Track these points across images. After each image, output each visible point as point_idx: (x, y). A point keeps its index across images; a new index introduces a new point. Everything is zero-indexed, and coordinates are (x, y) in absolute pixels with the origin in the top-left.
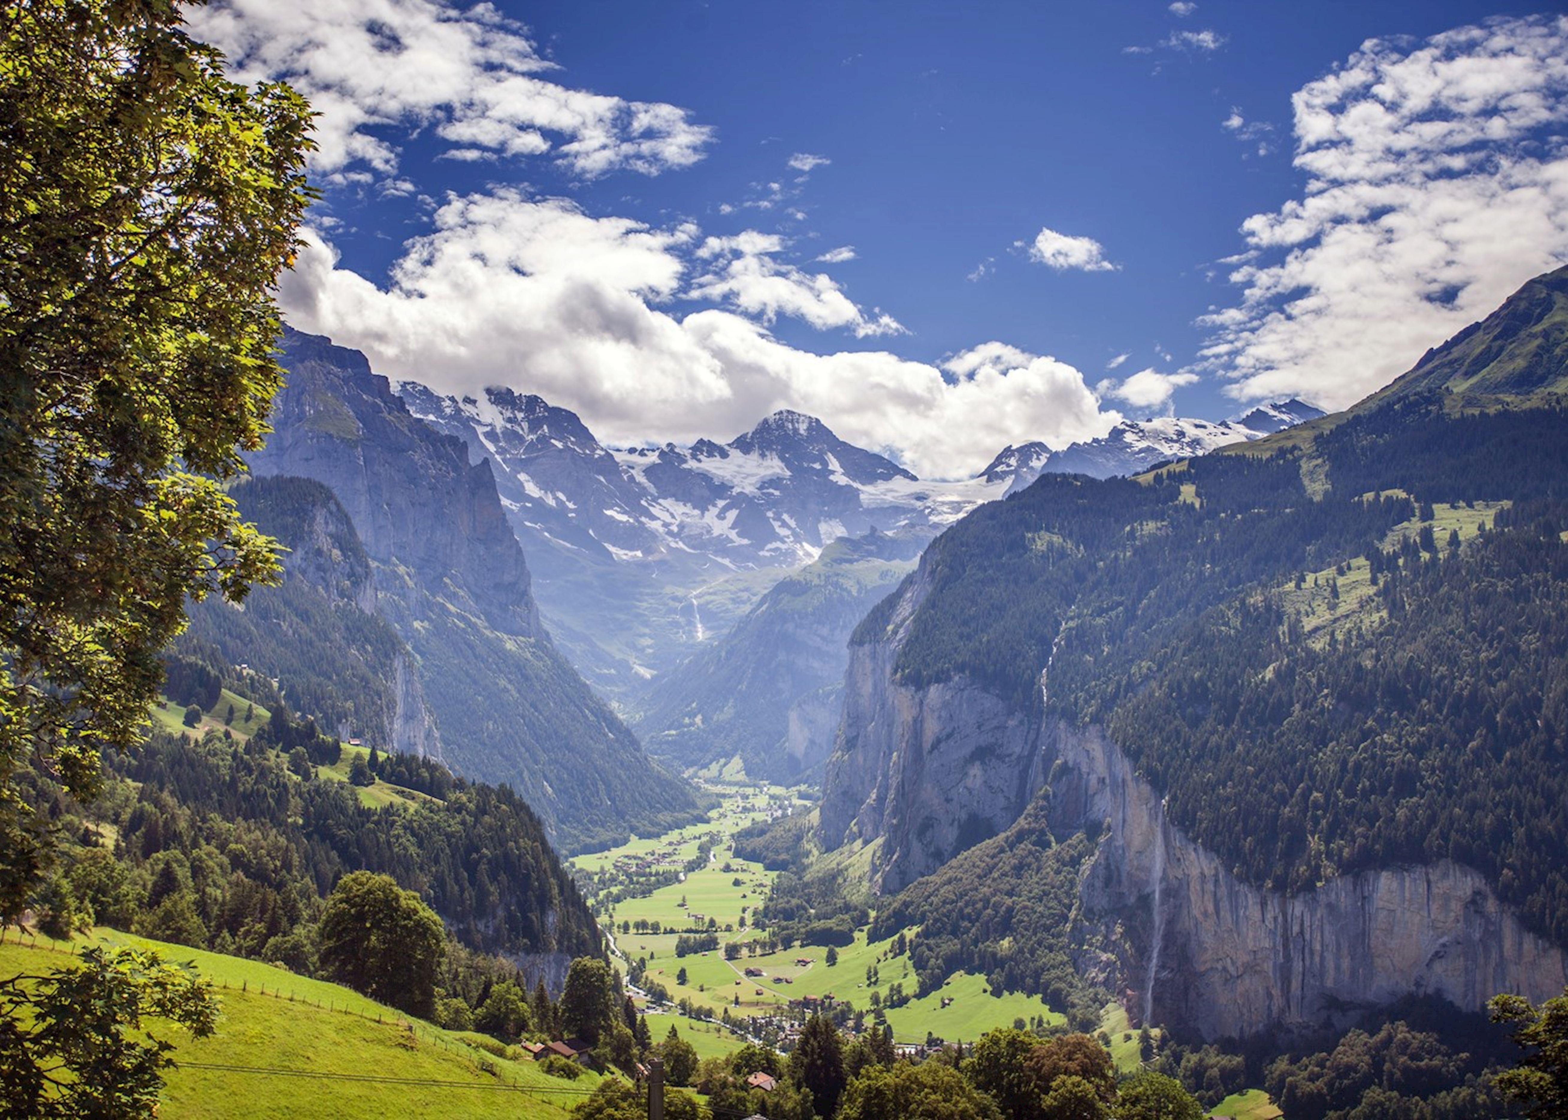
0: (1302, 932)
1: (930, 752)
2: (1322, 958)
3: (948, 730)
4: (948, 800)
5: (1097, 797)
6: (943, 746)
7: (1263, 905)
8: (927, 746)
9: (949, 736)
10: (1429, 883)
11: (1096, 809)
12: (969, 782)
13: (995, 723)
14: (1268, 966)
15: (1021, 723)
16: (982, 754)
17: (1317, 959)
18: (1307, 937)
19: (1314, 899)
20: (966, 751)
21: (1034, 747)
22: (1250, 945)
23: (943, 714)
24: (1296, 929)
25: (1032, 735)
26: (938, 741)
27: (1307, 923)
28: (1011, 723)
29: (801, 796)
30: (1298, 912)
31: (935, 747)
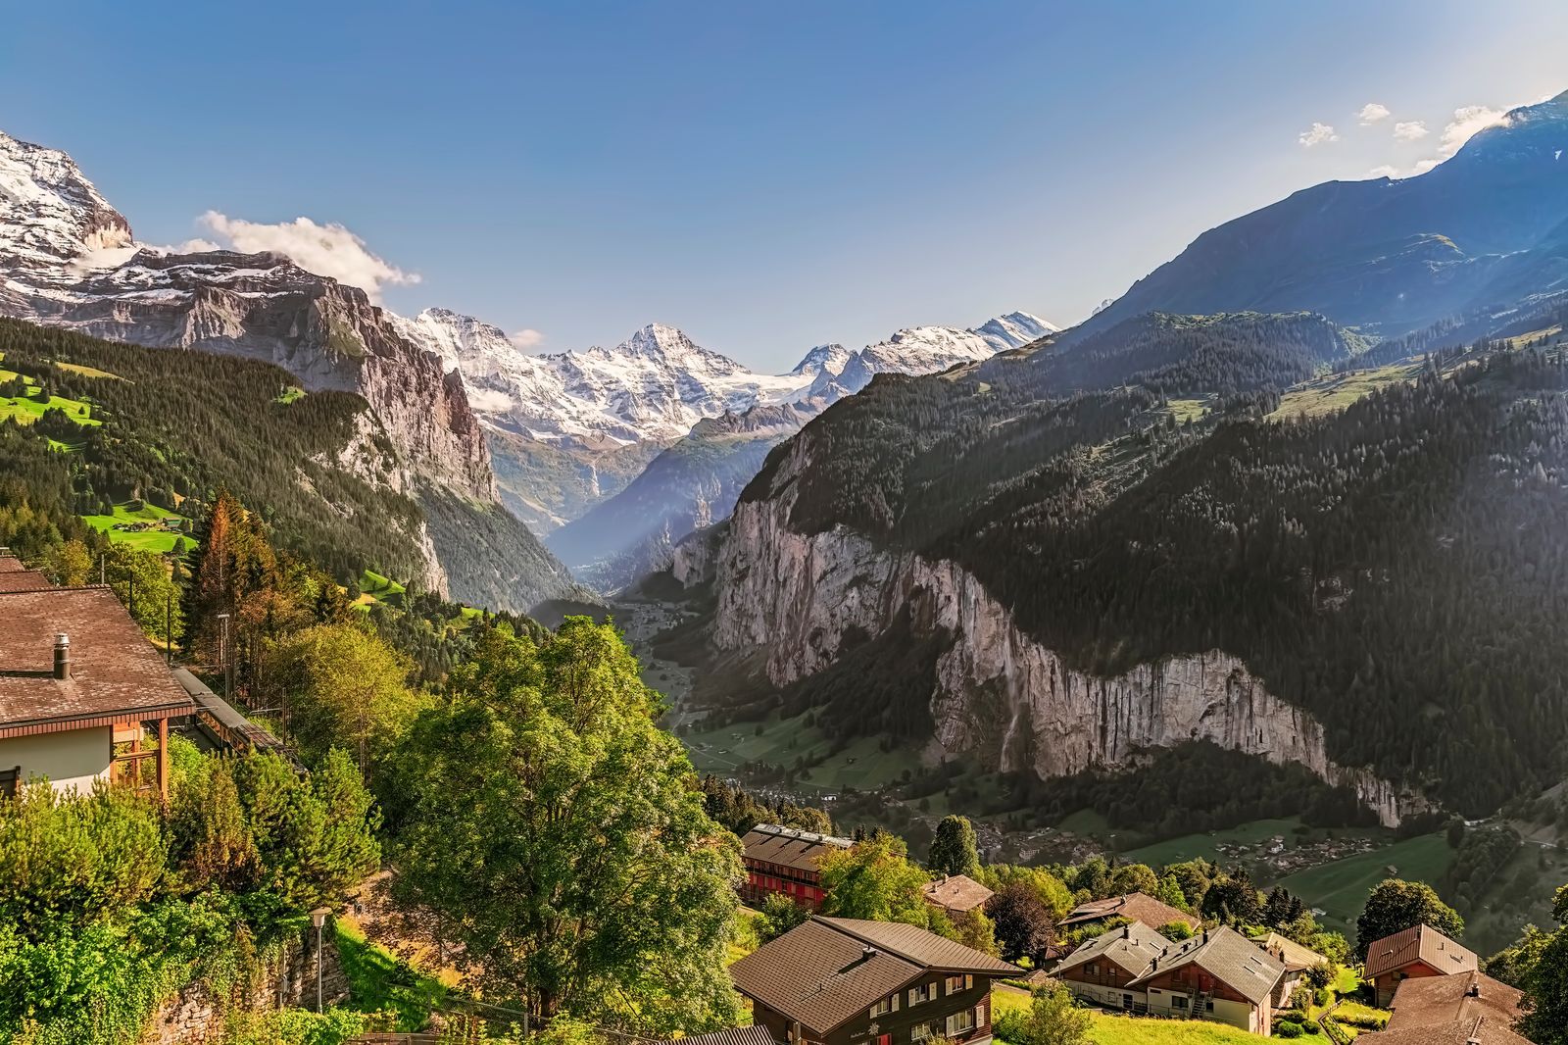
0: (1116, 704)
1: (819, 581)
2: (1129, 720)
3: (833, 565)
4: (833, 616)
5: (944, 610)
6: (829, 577)
7: (1088, 686)
8: (816, 578)
9: (833, 570)
10: (1203, 664)
11: (943, 618)
12: (848, 602)
13: (868, 559)
14: (1091, 728)
15: (887, 558)
16: (858, 582)
17: (1125, 720)
18: (1120, 706)
19: (1125, 680)
20: (847, 580)
21: (896, 575)
22: (1078, 712)
23: (829, 554)
24: (1112, 701)
25: (894, 568)
26: (825, 573)
27: (1119, 696)
28: (879, 559)
29: (688, 609)
30: (1113, 690)
31: (822, 578)
